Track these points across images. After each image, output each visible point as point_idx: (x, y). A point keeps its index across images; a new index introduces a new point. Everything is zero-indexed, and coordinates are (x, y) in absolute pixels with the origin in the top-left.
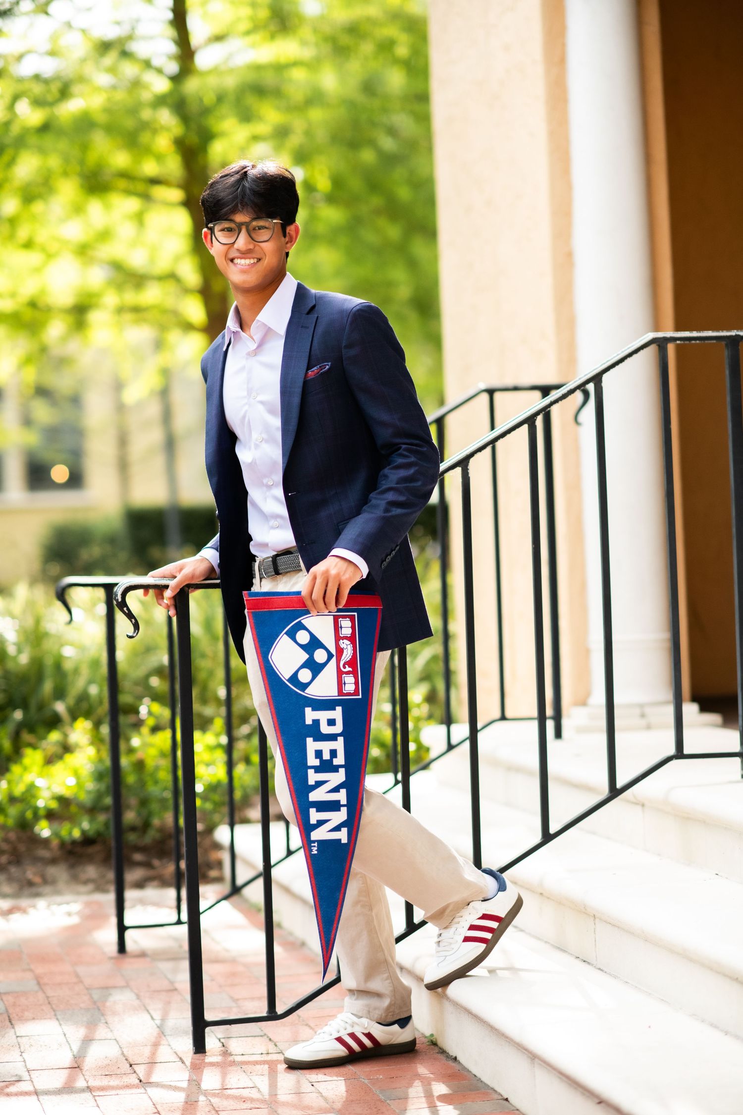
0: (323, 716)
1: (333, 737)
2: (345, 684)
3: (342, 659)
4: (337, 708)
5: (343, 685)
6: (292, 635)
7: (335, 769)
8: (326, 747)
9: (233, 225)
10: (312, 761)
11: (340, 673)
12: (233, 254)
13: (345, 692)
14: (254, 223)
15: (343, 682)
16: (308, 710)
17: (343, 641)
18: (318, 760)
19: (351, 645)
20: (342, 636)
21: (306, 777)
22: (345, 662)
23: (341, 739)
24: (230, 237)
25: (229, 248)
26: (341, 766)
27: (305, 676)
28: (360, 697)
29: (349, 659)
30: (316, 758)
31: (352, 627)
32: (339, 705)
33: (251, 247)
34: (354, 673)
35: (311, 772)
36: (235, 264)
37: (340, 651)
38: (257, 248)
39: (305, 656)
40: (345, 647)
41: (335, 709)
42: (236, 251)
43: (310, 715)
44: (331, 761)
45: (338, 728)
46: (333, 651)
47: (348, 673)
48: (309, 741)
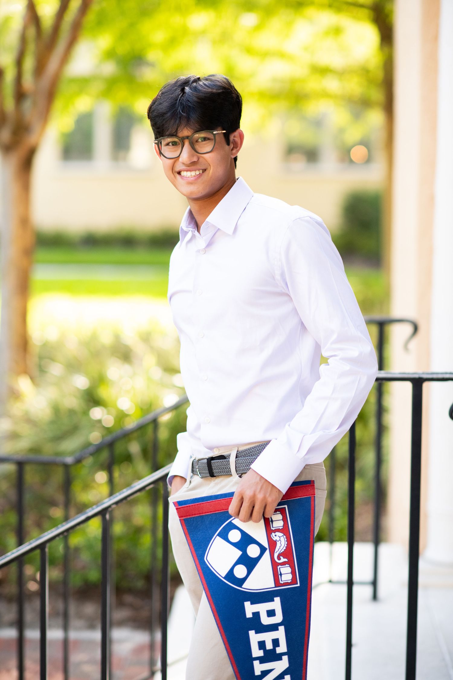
0: (262, 608)
1: (274, 628)
2: (281, 574)
3: (276, 552)
4: (275, 599)
5: (280, 576)
6: (224, 536)
7: (279, 657)
8: (268, 637)
9: (176, 140)
10: (257, 652)
11: (275, 565)
12: (179, 167)
13: (282, 582)
14: (197, 135)
15: (279, 573)
16: (247, 604)
17: (275, 534)
18: (262, 651)
19: (285, 537)
20: (273, 529)
21: (252, 668)
22: (279, 554)
23: (282, 629)
24: (175, 151)
25: (175, 162)
26: (284, 654)
27: (240, 571)
28: (299, 585)
29: (283, 550)
30: (260, 649)
31: (283, 520)
32: (277, 596)
33: (195, 159)
34: (290, 563)
35: (256, 663)
36: (182, 177)
37: (272, 544)
38: (201, 160)
39: (239, 553)
40: (278, 539)
41: (273, 601)
42: (181, 165)
43: (250, 609)
44: (274, 650)
45: (279, 618)
46: (266, 544)
47: (283, 564)
48: (252, 633)
